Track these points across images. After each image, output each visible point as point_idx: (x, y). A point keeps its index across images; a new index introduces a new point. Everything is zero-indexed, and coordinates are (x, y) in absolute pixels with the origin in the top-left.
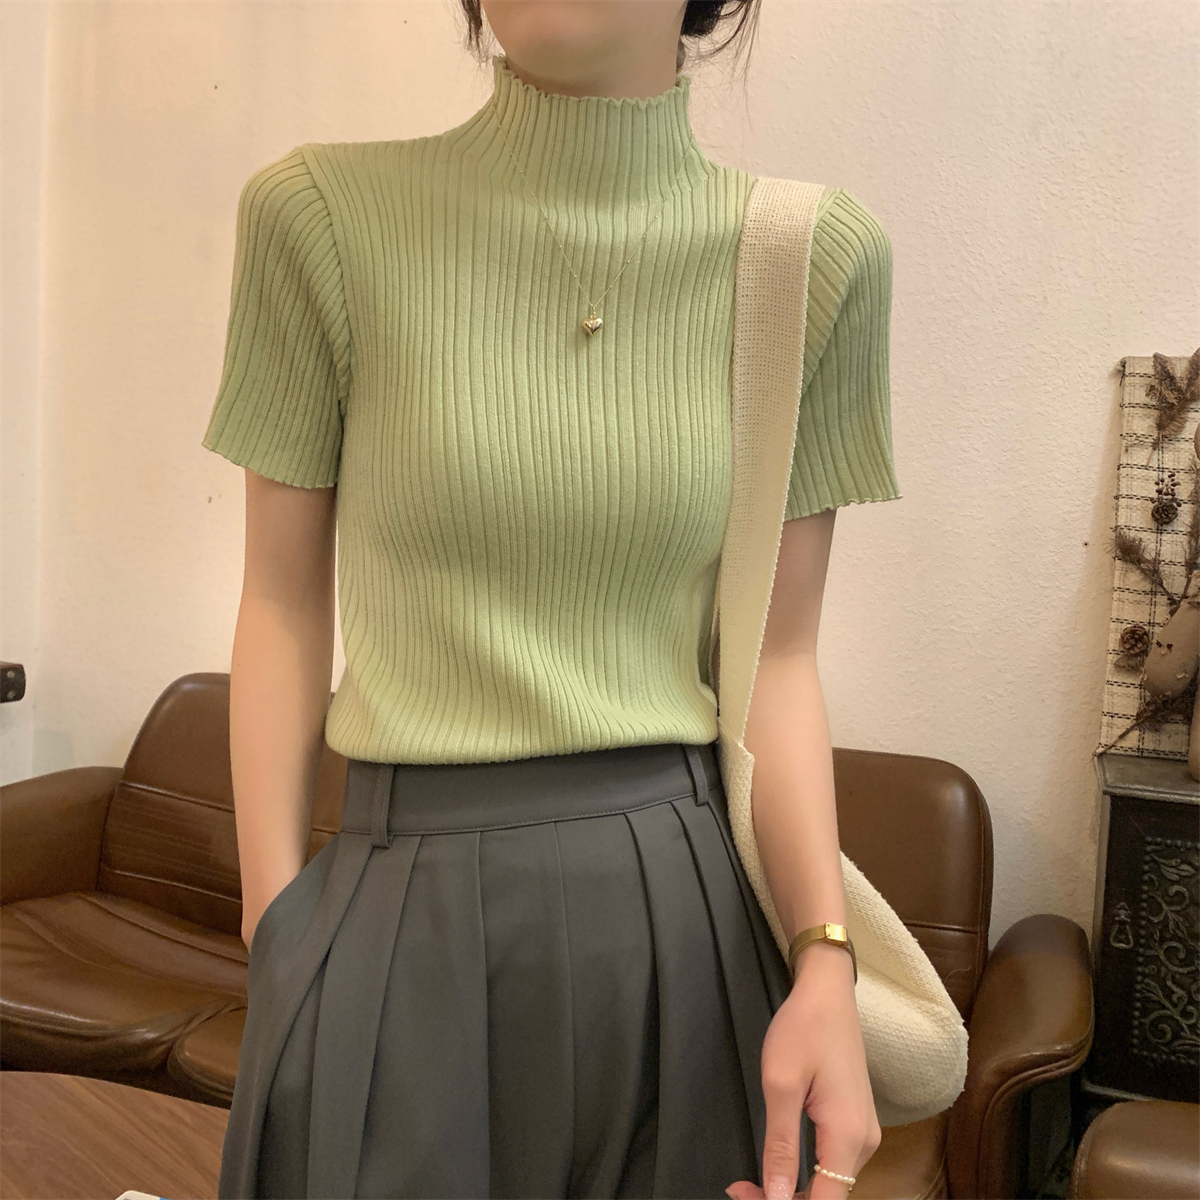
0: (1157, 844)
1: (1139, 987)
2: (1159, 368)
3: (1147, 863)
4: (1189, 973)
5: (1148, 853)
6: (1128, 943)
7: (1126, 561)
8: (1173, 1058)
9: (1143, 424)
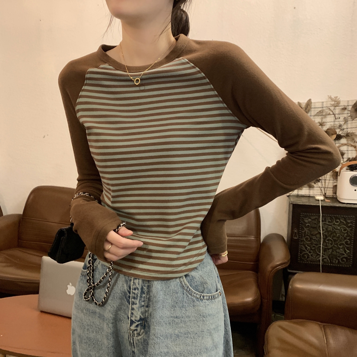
0: (303, 215)
1: (299, 247)
3: (301, 219)
4: (311, 243)
5: (301, 217)
6: (296, 237)
8: (307, 262)
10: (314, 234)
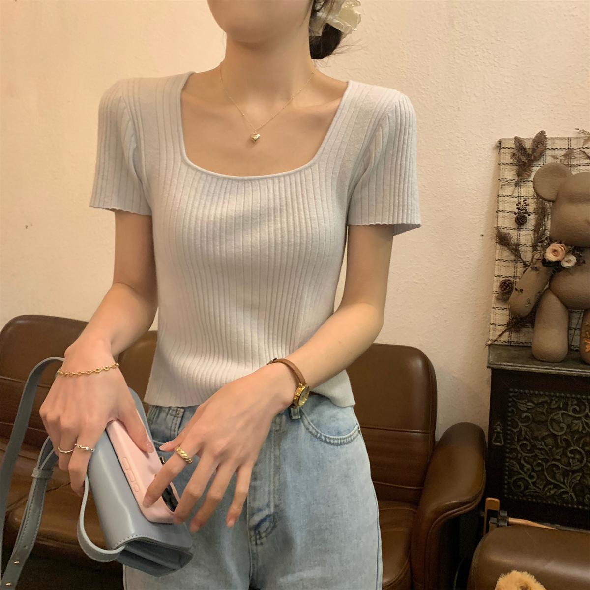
0: (516, 392)
1: (507, 464)
2: (518, 144)
3: (510, 402)
4: (532, 456)
5: (511, 397)
6: (501, 442)
7: (501, 245)
8: (525, 499)
9: (510, 174)
10: (540, 438)
